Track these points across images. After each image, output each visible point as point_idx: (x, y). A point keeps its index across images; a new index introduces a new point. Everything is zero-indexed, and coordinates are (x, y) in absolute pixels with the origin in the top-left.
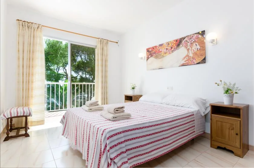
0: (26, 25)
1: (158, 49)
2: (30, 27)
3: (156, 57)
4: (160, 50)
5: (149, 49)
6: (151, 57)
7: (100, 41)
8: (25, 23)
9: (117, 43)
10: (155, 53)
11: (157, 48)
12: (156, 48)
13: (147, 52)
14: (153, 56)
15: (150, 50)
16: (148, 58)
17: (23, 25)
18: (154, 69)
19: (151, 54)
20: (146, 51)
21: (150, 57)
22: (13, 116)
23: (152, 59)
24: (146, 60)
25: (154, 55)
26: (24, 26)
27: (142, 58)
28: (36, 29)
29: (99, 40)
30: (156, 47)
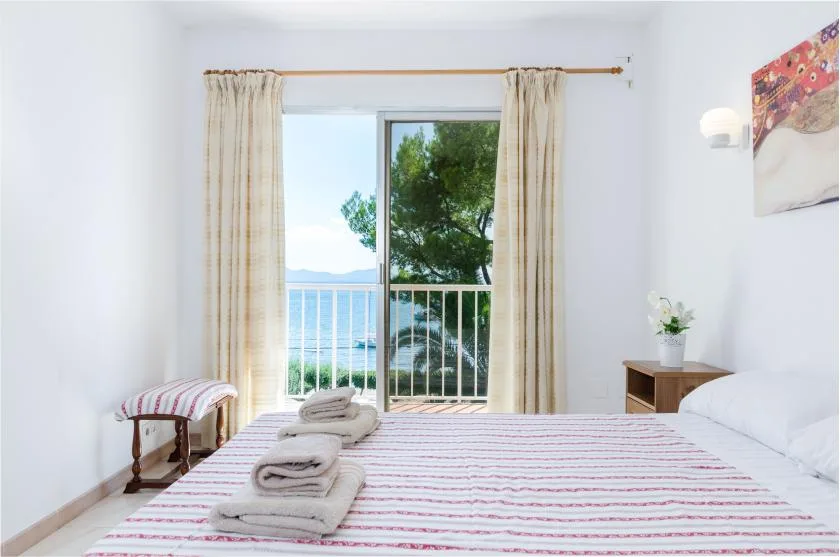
0: (229, 83)
1: (817, 63)
2: (241, 90)
3: (808, 123)
4: (829, 70)
5: (765, 71)
6: (774, 126)
7: (513, 80)
8: (225, 79)
9: (618, 70)
10: (797, 94)
11: (811, 54)
12: (804, 60)
13: (758, 98)
14: (790, 119)
15: (772, 77)
16: (761, 135)
17: (220, 87)
18: (792, 209)
19: (775, 106)
20: (746, 88)
21: (769, 123)
22: (144, 412)
23: (782, 137)
24: (751, 145)
25: (794, 105)
26: (224, 90)
27: (722, 141)
28: (259, 90)
29: (508, 78)
30: (802, 48)
